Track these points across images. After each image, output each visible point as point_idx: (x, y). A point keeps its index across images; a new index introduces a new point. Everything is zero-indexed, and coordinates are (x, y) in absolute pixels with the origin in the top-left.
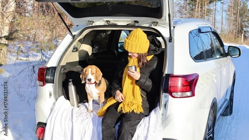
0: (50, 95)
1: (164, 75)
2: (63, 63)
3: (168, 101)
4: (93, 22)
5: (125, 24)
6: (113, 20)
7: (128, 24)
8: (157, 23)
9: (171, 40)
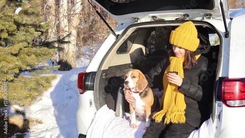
0: (91, 103)
1: (217, 79)
2: (105, 67)
3: (222, 111)
4: (138, 19)
5: (174, 19)
6: (159, 15)
7: (176, 19)
8: (211, 15)
9: (227, 34)
